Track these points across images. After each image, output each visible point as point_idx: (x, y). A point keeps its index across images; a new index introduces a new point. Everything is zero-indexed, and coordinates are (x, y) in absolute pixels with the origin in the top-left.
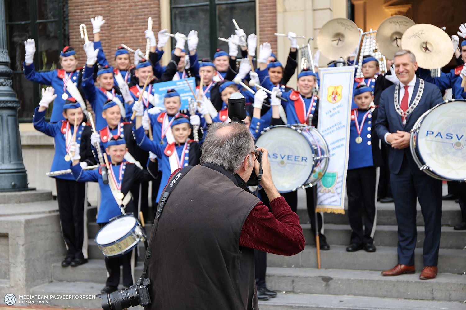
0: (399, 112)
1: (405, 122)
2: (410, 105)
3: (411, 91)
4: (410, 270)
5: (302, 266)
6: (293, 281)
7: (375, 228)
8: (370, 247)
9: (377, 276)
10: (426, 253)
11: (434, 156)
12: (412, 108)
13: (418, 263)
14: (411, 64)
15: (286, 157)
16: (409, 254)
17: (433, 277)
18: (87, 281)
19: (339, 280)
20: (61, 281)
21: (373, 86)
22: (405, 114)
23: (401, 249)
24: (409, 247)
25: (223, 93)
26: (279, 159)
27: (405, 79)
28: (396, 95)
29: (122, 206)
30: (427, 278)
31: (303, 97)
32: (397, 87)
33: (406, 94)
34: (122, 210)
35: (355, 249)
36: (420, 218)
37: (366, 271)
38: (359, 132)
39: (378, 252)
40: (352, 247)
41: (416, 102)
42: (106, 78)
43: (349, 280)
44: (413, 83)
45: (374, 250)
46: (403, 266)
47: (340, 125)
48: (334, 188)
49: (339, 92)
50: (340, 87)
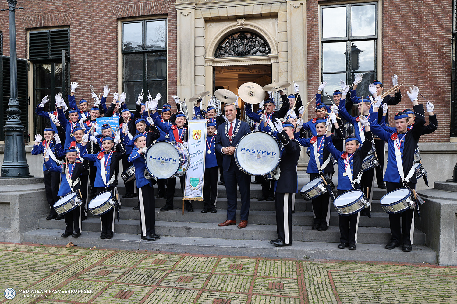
0: (228, 137)
1: (231, 142)
2: (233, 133)
3: (234, 125)
4: (233, 223)
5: (177, 221)
6: (170, 230)
7: (217, 199)
8: (213, 210)
9: (215, 227)
10: (242, 213)
11: (245, 162)
12: (235, 134)
13: (238, 219)
14: (234, 110)
15: (165, 159)
16: (233, 214)
17: (245, 227)
18: (58, 229)
19: (195, 229)
20: (43, 228)
21: (215, 123)
22: (231, 138)
23: (229, 212)
24: (233, 210)
25: (137, 125)
26: (161, 160)
27: (231, 118)
28: (226, 128)
29: (72, 187)
30: (241, 227)
31: (178, 128)
32: (226, 124)
33: (232, 127)
34: (72, 189)
35: (206, 212)
36: (239, 195)
37: (210, 224)
38: (209, 148)
39: (217, 213)
40: (204, 211)
41: (237, 131)
42: (73, 115)
43: (200, 229)
44: (235, 121)
45: (216, 212)
46: (229, 221)
47: (200, 152)
48: (198, 187)
49: (199, 134)
50: (200, 131)
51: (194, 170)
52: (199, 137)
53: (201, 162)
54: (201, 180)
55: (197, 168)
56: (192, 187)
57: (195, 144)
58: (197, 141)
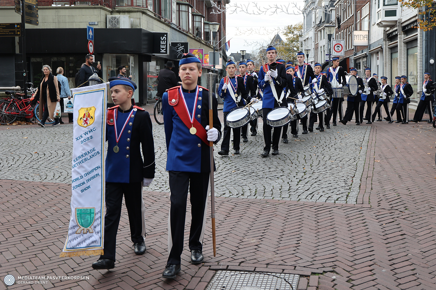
47: (93, 152)
48: (92, 227)
49: (92, 115)
50: (93, 109)
51: (82, 191)
52: (90, 121)
53: (95, 173)
54: (97, 210)
55: (89, 187)
56: (82, 228)
57: (83, 136)
58: (86, 130)
